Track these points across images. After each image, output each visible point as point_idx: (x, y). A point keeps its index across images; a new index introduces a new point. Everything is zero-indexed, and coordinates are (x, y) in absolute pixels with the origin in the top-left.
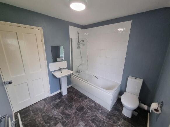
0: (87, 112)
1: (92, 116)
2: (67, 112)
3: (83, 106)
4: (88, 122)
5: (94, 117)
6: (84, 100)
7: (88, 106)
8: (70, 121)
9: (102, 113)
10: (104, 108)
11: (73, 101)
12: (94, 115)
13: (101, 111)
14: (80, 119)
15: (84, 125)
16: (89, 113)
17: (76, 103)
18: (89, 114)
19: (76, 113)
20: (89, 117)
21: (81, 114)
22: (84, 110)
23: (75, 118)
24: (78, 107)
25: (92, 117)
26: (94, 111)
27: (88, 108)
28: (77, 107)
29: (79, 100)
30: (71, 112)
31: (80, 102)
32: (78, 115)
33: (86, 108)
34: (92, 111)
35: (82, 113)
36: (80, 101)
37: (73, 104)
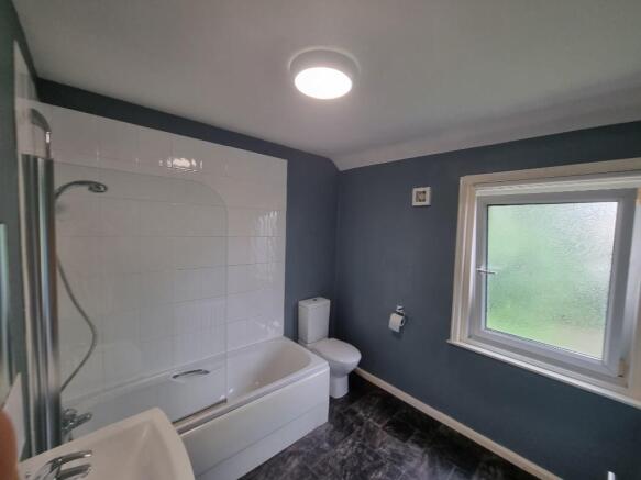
9: (333, 444)
10: (315, 431)
13: (326, 445)
26: (325, 464)
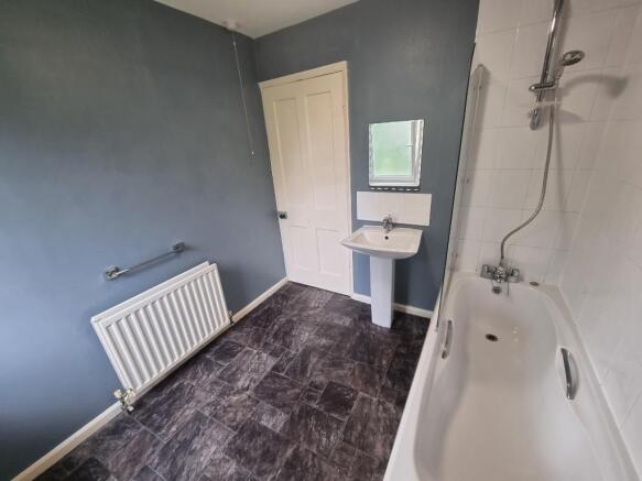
0: (329, 429)
1: (314, 455)
2: (313, 360)
3: (355, 403)
4: (287, 443)
5: (314, 466)
6: (387, 397)
7: (364, 427)
8: (285, 382)
11: (362, 360)
12: (320, 465)
14: (296, 409)
15: (278, 430)
16: (328, 438)
17: (357, 372)
18: (320, 440)
19: (316, 387)
20: (310, 442)
21: (315, 406)
22: (336, 412)
23: (297, 391)
24: (339, 386)
25: (310, 456)
27: (350, 427)
28: (339, 382)
29: (377, 377)
30: (315, 373)
31: (369, 382)
32: (310, 398)
33: (346, 419)
34: (343, 449)
35: (321, 410)
36: (373, 385)
37: (348, 365)
